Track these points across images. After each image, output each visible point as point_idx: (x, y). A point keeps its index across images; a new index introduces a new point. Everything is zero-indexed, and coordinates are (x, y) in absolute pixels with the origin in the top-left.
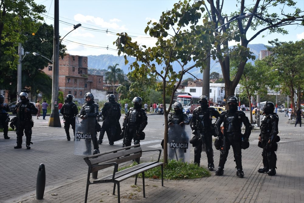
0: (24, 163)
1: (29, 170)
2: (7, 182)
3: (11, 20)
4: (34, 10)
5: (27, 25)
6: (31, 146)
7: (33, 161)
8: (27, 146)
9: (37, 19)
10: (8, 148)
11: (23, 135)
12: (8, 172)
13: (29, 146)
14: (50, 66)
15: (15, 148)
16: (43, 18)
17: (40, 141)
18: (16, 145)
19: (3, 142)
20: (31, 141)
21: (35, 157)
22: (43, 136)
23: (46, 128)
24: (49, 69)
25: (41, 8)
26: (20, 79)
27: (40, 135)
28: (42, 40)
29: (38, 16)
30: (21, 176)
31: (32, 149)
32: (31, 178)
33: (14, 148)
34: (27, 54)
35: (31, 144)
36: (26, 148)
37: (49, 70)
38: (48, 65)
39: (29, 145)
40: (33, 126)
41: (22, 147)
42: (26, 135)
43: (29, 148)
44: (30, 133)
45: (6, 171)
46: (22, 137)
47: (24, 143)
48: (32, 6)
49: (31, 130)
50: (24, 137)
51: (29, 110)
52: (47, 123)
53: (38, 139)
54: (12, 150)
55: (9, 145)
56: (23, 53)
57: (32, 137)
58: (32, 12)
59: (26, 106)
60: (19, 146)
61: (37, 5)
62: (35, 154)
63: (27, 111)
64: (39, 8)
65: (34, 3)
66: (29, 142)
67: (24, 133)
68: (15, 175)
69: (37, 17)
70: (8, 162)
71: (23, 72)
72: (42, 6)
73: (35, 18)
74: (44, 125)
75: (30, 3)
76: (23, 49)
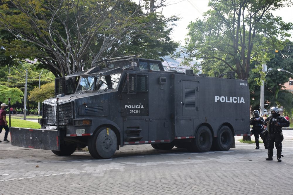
0: (279, 175)
1: (285, 183)
2: (267, 192)
3: (260, 40)
4: (281, 29)
5: (275, 43)
6: (282, 158)
7: (287, 174)
8: (278, 159)
9: (284, 37)
10: (260, 159)
11: (273, 148)
12: (266, 182)
13: (280, 159)
14: (291, 81)
15: (267, 159)
16: (290, 35)
17: (289, 154)
18: (267, 157)
19: (254, 154)
20: (282, 154)
21: (288, 170)
22: (291, 150)
23: (291, 141)
24: (290, 83)
25: (289, 25)
26: (263, 94)
27: (288, 148)
28: (284, 56)
29: (285, 33)
30: (279, 187)
31: (283, 162)
32: (289, 190)
33: (265, 160)
34: (269, 71)
35: (282, 157)
36: (277, 160)
37: (290, 85)
38: (288, 80)
39: (280, 157)
40: (283, 140)
41: (273, 159)
42: (276, 148)
43: (280, 161)
44: (280, 146)
45: (264, 181)
46: (272, 150)
47: (275, 155)
48: (280, 24)
49: (281, 143)
50: (275, 150)
51: (280, 124)
52: (291, 137)
53: (286, 152)
54: (264, 161)
55: (260, 157)
56: (266, 70)
57: (282, 150)
58: (280, 30)
59: (276, 120)
60: (270, 158)
61: (285, 24)
62: (287, 167)
63: (278, 124)
64: (287, 25)
65: (282, 22)
66: (279, 155)
67: (275, 146)
68: (273, 186)
69: (284, 35)
70: (263, 172)
71: (266, 88)
72: (290, 23)
73: (283, 36)
74: (288, 138)
75: (278, 23)
76: (266, 66)
